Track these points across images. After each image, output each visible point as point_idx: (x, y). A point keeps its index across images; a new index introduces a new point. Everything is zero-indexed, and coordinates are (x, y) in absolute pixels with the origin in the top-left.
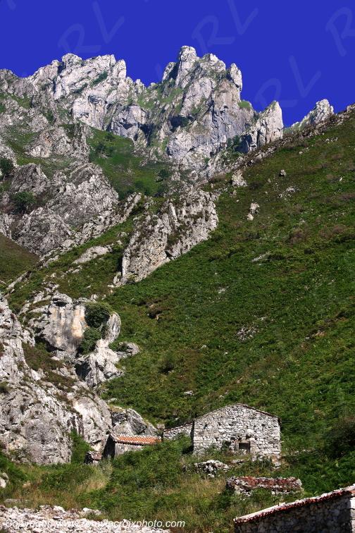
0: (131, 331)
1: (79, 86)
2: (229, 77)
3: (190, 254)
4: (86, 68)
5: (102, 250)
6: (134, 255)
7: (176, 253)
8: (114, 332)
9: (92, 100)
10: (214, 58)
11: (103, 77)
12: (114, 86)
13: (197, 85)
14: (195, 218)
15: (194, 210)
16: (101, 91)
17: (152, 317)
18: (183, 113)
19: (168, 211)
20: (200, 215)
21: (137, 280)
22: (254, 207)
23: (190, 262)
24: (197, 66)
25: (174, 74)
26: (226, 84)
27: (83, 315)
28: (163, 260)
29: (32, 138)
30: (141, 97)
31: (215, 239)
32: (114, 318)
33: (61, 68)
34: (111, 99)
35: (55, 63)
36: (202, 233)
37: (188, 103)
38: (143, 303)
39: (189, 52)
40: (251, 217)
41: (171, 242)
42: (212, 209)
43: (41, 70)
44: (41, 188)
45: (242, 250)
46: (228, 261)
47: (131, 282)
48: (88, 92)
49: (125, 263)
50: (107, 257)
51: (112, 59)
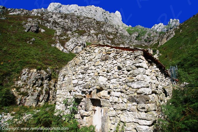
0: (161, 52)
1: (157, 28)
2: (177, 21)
3: (170, 39)
4: (158, 25)
5: (157, 42)
6: (161, 41)
7: (168, 40)
8: (158, 53)
9: (159, 29)
10: (175, 19)
11: (160, 26)
12: (162, 27)
13: (173, 23)
14: (171, 34)
15: (170, 33)
16: (160, 28)
17: (164, 49)
18: (172, 27)
19: (166, 34)
20: (171, 33)
21: (162, 45)
22: (181, 30)
23: (170, 40)
24: (172, 21)
25: (170, 23)
26: (177, 22)
27: (152, 51)
28: (166, 41)
29: (151, 34)
30: (166, 27)
31: (175, 36)
32: (157, 51)
33: (155, 26)
34: (162, 28)
35: (154, 26)
36: (172, 36)
37: (172, 26)
38: (163, 48)
39: (171, 20)
40: (181, 32)
41: (167, 38)
42: (173, 32)
43: (152, 27)
44: (152, 39)
45: (179, 36)
46: (177, 39)
47: (161, 45)
48: (159, 28)
49: (160, 43)
50: (157, 43)
51: (161, 23)
